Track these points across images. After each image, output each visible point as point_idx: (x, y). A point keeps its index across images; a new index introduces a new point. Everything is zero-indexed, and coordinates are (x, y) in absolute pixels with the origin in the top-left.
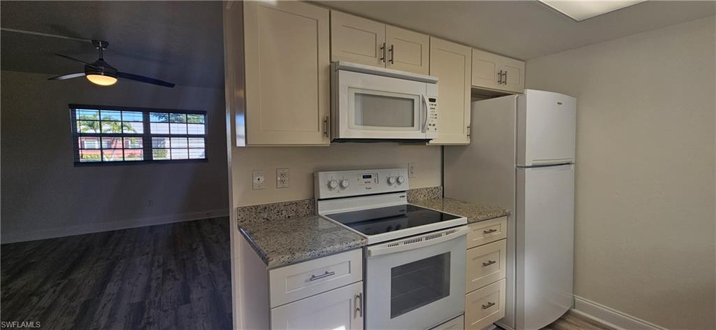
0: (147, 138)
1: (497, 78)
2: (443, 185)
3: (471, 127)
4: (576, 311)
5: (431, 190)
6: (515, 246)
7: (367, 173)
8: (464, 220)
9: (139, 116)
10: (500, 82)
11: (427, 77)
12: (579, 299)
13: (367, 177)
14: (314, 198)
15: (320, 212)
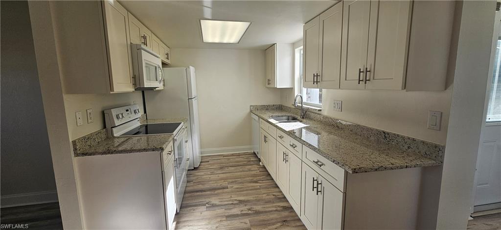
1: (165, 56)
3: (164, 81)
7: (127, 108)
8: (183, 124)
10: (167, 59)
13: (127, 110)
14: (105, 127)
15: (115, 135)
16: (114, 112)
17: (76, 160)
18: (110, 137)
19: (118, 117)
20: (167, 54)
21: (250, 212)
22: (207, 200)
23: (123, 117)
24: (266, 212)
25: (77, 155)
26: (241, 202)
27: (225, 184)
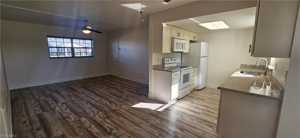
0: (73, 49)
1: (193, 38)
2: (181, 62)
3: (189, 49)
4: (207, 87)
5: (180, 63)
6: (198, 73)
7: (171, 58)
8: (191, 67)
9: (69, 40)
10: (194, 39)
11: (184, 39)
12: (207, 84)
13: (171, 59)
14: (163, 64)
15: (165, 67)
16: (166, 59)
17: (153, 70)
18: (163, 67)
19: (167, 61)
20: (194, 37)
21: (206, 110)
22: (192, 100)
23: (168, 61)
24: (214, 113)
25: (153, 69)
26: (206, 106)
27: (205, 99)
